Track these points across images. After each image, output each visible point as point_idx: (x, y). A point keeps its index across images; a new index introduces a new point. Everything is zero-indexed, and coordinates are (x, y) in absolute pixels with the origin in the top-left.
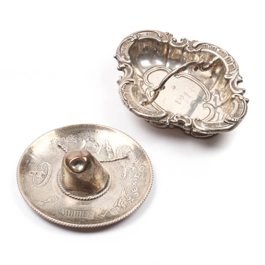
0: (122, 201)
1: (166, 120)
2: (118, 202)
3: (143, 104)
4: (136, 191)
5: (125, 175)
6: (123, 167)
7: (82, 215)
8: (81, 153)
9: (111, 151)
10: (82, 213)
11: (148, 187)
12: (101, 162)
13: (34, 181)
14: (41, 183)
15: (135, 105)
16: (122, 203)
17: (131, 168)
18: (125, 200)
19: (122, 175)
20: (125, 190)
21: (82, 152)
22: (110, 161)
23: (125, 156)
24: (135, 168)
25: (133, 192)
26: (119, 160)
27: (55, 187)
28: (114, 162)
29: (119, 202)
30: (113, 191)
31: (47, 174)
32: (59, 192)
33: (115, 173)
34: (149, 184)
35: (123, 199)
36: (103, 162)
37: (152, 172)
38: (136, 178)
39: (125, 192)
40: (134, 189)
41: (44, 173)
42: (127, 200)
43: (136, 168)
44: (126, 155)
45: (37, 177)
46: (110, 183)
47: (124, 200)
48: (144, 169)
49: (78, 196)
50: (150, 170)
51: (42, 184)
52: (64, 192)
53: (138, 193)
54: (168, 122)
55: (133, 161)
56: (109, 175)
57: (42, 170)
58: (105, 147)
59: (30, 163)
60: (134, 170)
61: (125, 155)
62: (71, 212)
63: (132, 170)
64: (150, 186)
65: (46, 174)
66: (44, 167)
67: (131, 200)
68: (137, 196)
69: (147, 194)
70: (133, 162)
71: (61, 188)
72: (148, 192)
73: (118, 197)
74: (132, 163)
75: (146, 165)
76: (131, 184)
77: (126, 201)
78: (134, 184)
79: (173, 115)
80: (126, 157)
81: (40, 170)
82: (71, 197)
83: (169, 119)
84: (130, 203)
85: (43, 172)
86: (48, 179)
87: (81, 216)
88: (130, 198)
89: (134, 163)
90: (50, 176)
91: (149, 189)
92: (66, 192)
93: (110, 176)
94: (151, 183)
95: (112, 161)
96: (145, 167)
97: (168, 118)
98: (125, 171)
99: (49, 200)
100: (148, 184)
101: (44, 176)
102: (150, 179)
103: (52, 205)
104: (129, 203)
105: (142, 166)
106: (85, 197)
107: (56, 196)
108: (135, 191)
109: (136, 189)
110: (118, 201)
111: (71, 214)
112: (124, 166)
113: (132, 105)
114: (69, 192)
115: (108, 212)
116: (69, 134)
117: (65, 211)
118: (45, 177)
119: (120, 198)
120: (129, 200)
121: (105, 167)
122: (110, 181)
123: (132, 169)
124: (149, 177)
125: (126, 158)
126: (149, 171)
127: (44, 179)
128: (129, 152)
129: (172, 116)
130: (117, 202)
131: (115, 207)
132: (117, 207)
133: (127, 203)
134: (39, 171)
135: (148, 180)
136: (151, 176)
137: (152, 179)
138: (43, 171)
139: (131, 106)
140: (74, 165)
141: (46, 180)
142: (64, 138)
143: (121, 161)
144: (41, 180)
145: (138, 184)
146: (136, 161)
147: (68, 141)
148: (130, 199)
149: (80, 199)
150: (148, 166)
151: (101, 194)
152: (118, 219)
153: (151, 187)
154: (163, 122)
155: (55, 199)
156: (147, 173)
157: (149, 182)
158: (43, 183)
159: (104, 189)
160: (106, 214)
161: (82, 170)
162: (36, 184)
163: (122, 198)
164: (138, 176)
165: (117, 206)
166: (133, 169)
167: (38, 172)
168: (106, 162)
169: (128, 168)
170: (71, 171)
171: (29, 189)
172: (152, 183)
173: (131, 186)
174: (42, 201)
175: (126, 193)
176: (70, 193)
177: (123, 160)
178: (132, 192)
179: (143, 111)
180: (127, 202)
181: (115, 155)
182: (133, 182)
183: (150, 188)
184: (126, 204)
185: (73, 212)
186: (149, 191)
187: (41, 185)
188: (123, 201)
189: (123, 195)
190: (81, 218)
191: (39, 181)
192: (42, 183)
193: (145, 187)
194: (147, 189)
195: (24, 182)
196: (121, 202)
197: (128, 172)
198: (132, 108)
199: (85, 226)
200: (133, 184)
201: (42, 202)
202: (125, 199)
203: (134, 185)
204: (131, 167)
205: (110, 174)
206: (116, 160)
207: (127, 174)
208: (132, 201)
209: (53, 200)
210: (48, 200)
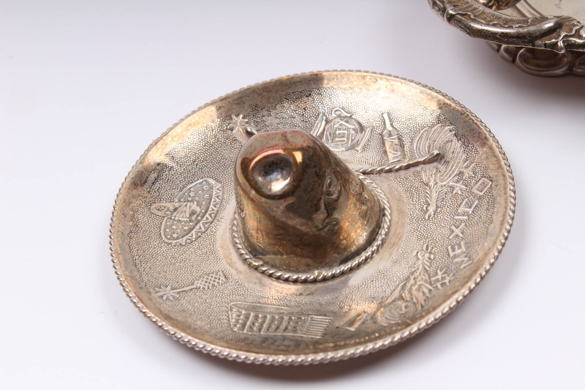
0: (416, 282)
1: (556, 39)
2: (403, 288)
3: (490, 4)
4: (460, 251)
5: (431, 209)
6: (427, 185)
7: (289, 328)
8: (285, 137)
9: (396, 141)
10: (290, 319)
11: (497, 238)
12: (364, 173)
13: (162, 232)
14: (183, 237)
15: (465, 6)
16: (414, 288)
17: (451, 187)
18: (426, 281)
19: (422, 208)
20: (427, 249)
21: (289, 136)
22: (390, 171)
23: (436, 152)
24: (463, 187)
25: (452, 254)
26: (417, 164)
27: (222, 247)
28: (402, 173)
29: (409, 285)
30: (391, 254)
31: (206, 212)
32: (231, 259)
33: (403, 202)
34: (501, 229)
35: (420, 278)
36: (371, 173)
37: (512, 194)
38: (464, 215)
39: (427, 255)
40: (456, 247)
41: (198, 209)
42: (433, 279)
43: (466, 186)
44: (439, 150)
45: (174, 220)
46: (383, 232)
47: (422, 279)
48: (489, 186)
49: (285, 270)
50: (505, 188)
51: (185, 238)
52: (245, 260)
53: (466, 256)
54: (561, 44)
55: (457, 166)
56: (384, 209)
57: (192, 201)
58: (379, 131)
59: (161, 182)
60: (459, 192)
61: (436, 149)
62: (256, 317)
63: (454, 192)
64: (503, 235)
65: (203, 211)
66: (200, 192)
67: (443, 278)
68: (462, 267)
69: (492, 261)
70: (457, 170)
71: (239, 249)
72: (496, 254)
73: (406, 273)
74: (455, 173)
75: (496, 174)
76: (447, 232)
77: (427, 283)
78: (457, 231)
79: (577, 25)
80: (438, 155)
81: (188, 201)
82: (263, 272)
83: (566, 36)
84: (439, 286)
85: (194, 206)
86: (207, 225)
87: (286, 328)
88: (439, 273)
89: (461, 173)
90: (213, 215)
91: (498, 243)
92: (251, 258)
93: (386, 213)
94: (508, 227)
95: (397, 170)
96: (491, 181)
97: (563, 34)
98: (434, 195)
99: (198, 284)
100: (497, 230)
101: (198, 216)
102: (504, 215)
103: (204, 297)
104: (437, 287)
105: (483, 179)
106: (304, 272)
107: (220, 273)
108: (458, 251)
109: (460, 247)
110: (405, 284)
111: (257, 324)
112: (432, 184)
113: (454, 6)
114: (261, 259)
115: (369, 318)
116: (281, 101)
117: (239, 316)
118: (199, 218)
119: (412, 273)
120: (438, 280)
121: (376, 186)
122: (386, 226)
123: (453, 190)
124: (502, 210)
125: (438, 158)
126: (503, 192)
127: (196, 224)
128: (448, 142)
129: (575, 28)
130: (400, 287)
131: (394, 301)
132: (400, 302)
133: (430, 287)
134: (185, 204)
135: (497, 219)
136: (510, 204)
137: (511, 214)
138: (195, 202)
139: (453, 8)
140: (262, 173)
141: (200, 228)
142: (265, 113)
143: (422, 169)
144: (186, 228)
145: (468, 231)
146: (467, 167)
147: (278, 121)
148: (439, 277)
149: (290, 279)
150: (502, 178)
151: (355, 262)
152: (394, 338)
153: (506, 238)
154: (545, 45)
155: (217, 280)
156: (498, 198)
157: (502, 224)
158: (190, 235)
159: (364, 248)
160: (363, 323)
161: (286, 188)
162: (169, 239)
163: (416, 275)
164: (470, 207)
165: (399, 299)
166: (457, 190)
167: (180, 206)
168: (380, 172)
169: (442, 186)
170: (253, 192)
171: (144, 252)
172: (511, 225)
173: (448, 238)
174: (175, 285)
175: (430, 258)
176: (261, 263)
177: (427, 167)
178: (449, 255)
179: (488, 19)
180: (431, 285)
181: (408, 153)
182: (453, 227)
183: (503, 241)
184: (426, 291)
185: (265, 317)
186: (500, 252)
187: (183, 241)
188: (419, 283)
189: (421, 267)
190: (283, 336)
191: (179, 229)
192: (187, 237)
193: (489, 238)
194: (492, 244)
195: (131, 232)
196: (412, 286)
197: (443, 198)
198: (454, 13)
199: (288, 359)
200: (452, 231)
201: (176, 289)
202: (427, 277)
203: (457, 236)
204: (450, 184)
205: (386, 207)
206: (408, 167)
207: (439, 204)
208: (445, 283)
209: (212, 282)
210: (196, 282)
